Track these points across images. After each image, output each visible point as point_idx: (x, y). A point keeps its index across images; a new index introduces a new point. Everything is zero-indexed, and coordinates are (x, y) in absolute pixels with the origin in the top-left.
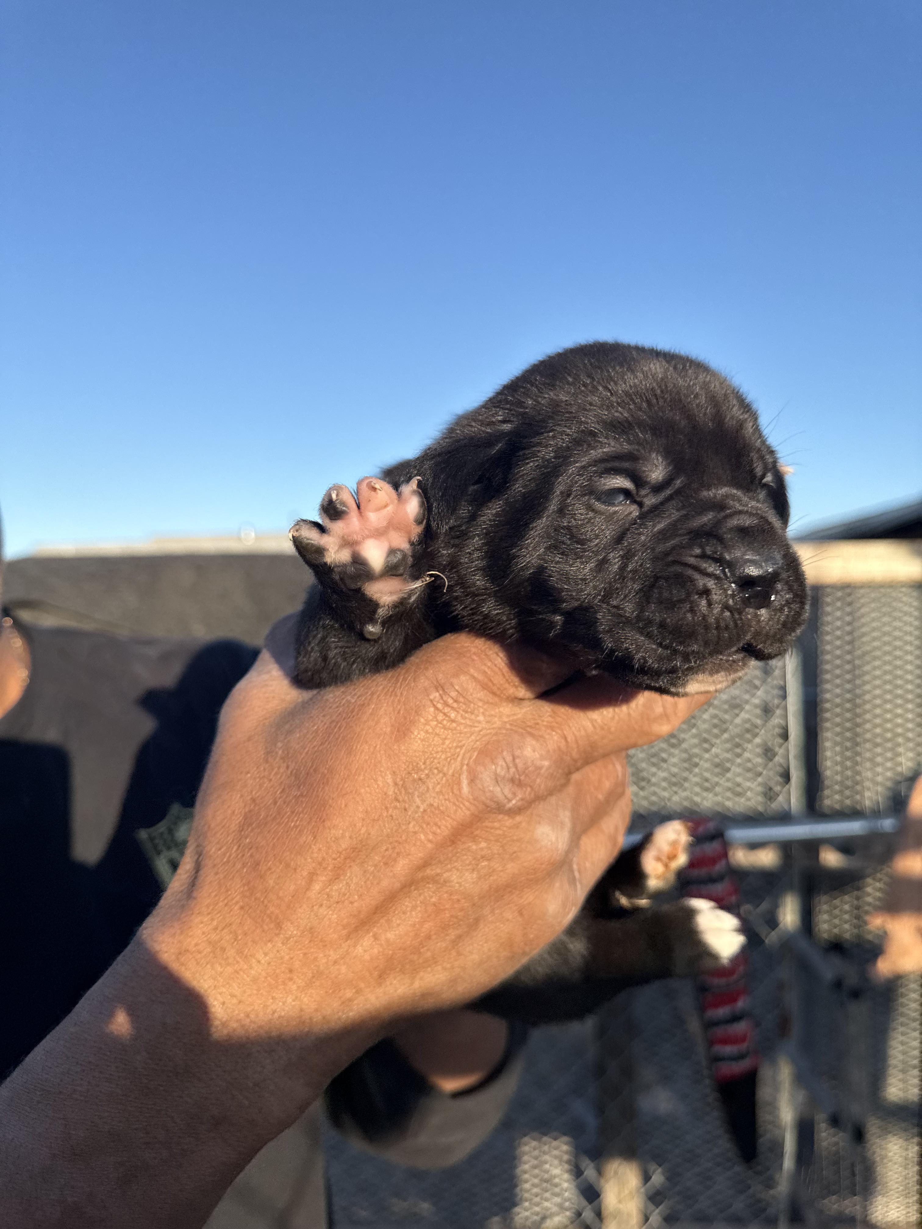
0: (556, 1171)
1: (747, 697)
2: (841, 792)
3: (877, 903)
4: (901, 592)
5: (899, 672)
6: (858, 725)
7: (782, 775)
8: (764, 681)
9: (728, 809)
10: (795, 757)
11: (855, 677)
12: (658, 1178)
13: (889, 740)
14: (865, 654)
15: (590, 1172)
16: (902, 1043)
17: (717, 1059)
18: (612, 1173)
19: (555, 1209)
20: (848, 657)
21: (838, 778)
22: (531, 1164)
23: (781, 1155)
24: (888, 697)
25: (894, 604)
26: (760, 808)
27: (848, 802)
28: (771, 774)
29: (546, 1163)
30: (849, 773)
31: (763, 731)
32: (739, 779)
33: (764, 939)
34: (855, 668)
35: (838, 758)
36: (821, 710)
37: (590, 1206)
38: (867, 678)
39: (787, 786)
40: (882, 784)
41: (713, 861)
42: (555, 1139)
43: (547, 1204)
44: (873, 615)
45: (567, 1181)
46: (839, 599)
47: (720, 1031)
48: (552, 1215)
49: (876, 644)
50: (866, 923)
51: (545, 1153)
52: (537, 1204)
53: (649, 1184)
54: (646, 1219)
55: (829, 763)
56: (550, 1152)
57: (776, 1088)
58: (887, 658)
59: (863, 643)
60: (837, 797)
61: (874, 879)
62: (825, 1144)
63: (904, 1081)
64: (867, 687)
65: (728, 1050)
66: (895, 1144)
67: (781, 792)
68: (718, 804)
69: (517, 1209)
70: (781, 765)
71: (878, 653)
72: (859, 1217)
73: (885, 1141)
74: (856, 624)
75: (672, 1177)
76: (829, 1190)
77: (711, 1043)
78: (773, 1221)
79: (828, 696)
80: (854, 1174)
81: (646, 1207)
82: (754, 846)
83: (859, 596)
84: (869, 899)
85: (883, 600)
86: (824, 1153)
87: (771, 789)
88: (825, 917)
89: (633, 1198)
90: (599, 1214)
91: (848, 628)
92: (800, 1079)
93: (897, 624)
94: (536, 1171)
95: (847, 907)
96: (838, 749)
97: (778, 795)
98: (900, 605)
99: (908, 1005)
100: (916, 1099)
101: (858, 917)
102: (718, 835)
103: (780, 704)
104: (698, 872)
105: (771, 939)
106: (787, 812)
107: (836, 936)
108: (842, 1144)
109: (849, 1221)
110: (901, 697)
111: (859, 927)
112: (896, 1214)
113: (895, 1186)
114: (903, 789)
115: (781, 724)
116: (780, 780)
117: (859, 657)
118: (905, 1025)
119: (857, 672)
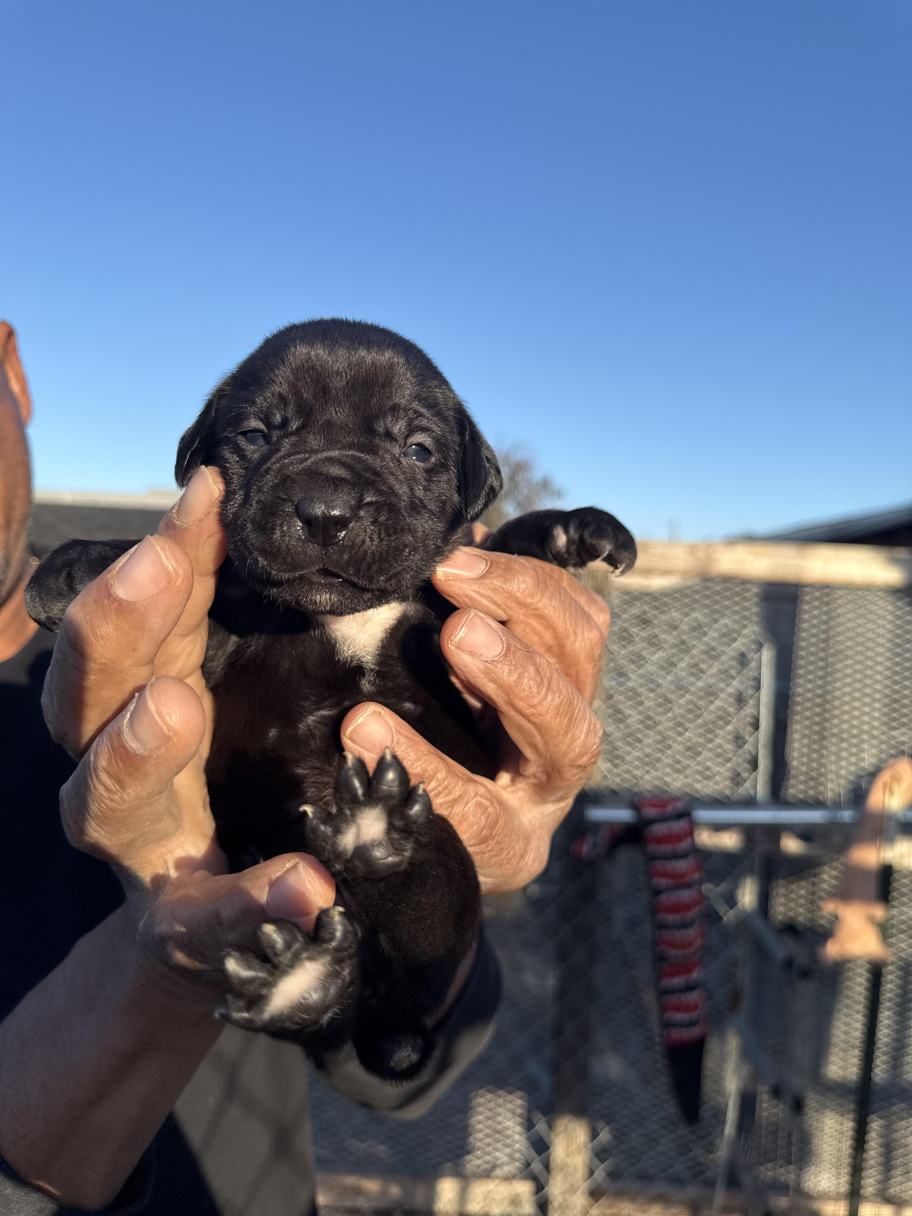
0: (509, 1124)
1: (722, 685)
2: (804, 783)
3: (832, 890)
4: (876, 595)
5: (869, 672)
6: (826, 720)
7: (749, 762)
8: (739, 672)
9: (697, 791)
10: (763, 746)
11: (827, 674)
12: (605, 1136)
13: (854, 736)
14: (837, 652)
15: (541, 1126)
16: (846, 1024)
17: (667, 1025)
18: (562, 1129)
19: (504, 1159)
20: (822, 655)
21: (804, 769)
22: (486, 1115)
23: (723, 1122)
24: (857, 695)
25: (870, 607)
26: (728, 792)
27: (811, 792)
28: (740, 761)
29: (500, 1115)
30: (814, 765)
31: (735, 719)
32: (708, 764)
33: (722, 916)
34: (827, 665)
35: (805, 750)
36: (793, 704)
37: (539, 1158)
38: (839, 675)
39: (754, 774)
40: (844, 778)
41: (678, 838)
42: (510, 1093)
43: (497, 1154)
44: (849, 616)
45: (520, 1134)
46: (816, 598)
47: (673, 999)
48: (502, 1165)
49: (849, 643)
50: (820, 908)
51: (499, 1106)
52: (489, 1154)
53: (595, 1141)
54: (591, 1173)
55: (795, 754)
56: (504, 1105)
57: (723, 1059)
58: (859, 658)
59: (838, 642)
60: (801, 787)
61: (830, 867)
62: (765, 1114)
63: (844, 1060)
64: (838, 684)
65: (680, 1017)
66: (832, 1119)
67: (748, 778)
68: (689, 785)
69: (469, 1157)
70: (749, 752)
71: (850, 652)
72: (791, 1185)
73: (822, 1116)
74: (833, 623)
75: (619, 1136)
76: (767, 1157)
77: (664, 1009)
78: (710, 1184)
79: (800, 690)
80: (790, 1144)
81: (591, 1162)
82: (719, 827)
83: (837, 596)
84: (825, 886)
85: (860, 602)
86: (764, 1123)
87: (739, 774)
88: (782, 900)
89: (580, 1152)
90: (547, 1166)
91: (824, 627)
92: (746, 1053)
93: (871, 626)
94: (490, 1122)
95: (803, 892)
96: (805, 741)
97: (746, 781)
98: (875, 608)
99: (853, 988)
100: (854, 1078)
101: (812, 902)
102: (685, 814)
103: (754, 694)
104: (664, 848)
105: (729, 916)
106: (752, 797)
107: (791, 918)
108: (781, 1115)
109: (783, 1188)
110: (868, 695)
111: (812, 912)
112: (827, 1184)
113: (828, 1157)
114: (864, 784)
115: (753, 714)
116: (749, 767)
117: (832, 655)
118: (849, 1007)
119: (829, 670)
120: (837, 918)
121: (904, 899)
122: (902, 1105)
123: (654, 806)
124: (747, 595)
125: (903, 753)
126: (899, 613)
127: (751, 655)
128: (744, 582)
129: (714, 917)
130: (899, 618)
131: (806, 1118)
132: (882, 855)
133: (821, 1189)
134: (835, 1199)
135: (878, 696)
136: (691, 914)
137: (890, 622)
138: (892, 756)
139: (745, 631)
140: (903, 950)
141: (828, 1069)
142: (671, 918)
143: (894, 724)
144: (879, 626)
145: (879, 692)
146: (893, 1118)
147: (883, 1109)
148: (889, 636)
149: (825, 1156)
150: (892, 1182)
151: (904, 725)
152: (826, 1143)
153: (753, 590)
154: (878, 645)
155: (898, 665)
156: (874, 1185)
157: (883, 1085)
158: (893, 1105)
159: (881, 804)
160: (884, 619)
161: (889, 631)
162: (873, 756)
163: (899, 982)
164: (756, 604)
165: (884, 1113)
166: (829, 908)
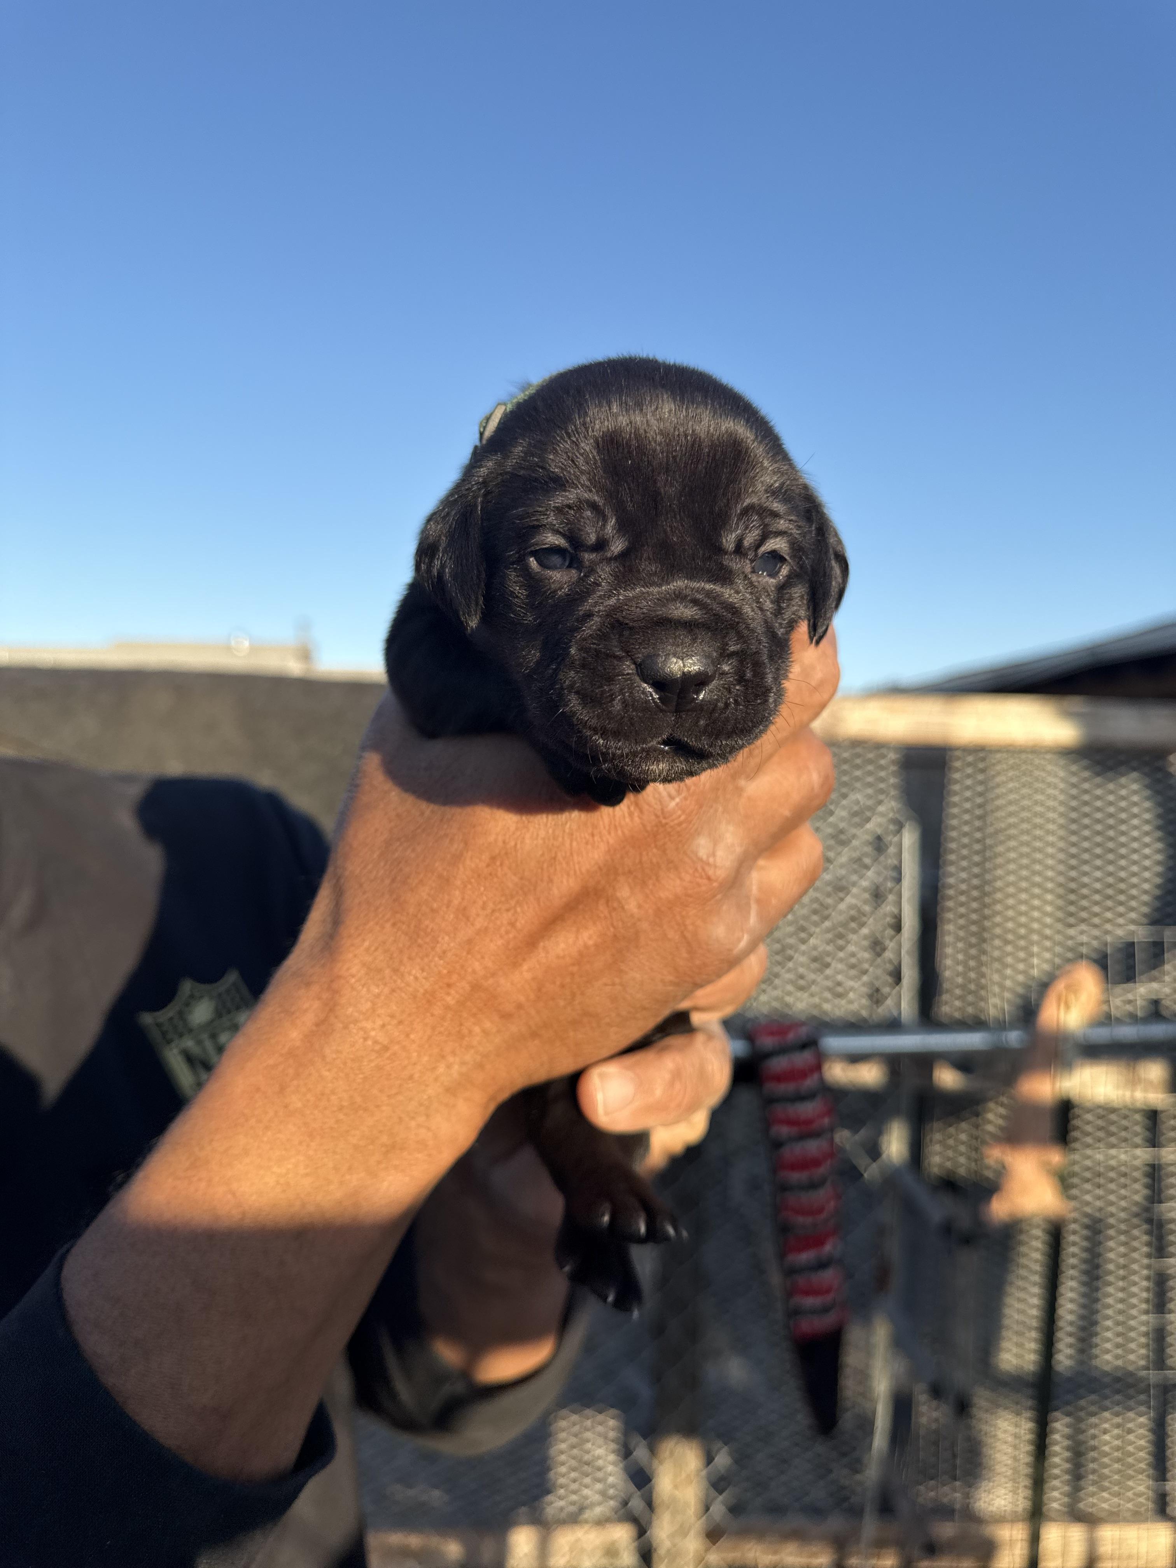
0: (600, 1452)
1: (854, 878)
2: (960, 998)
3: (999, 1133)
4: (1044, 758)
5: (1038, 856)
6: (985, 918)
7: (891, 974)
8: (875, 860)
9: (825, 1013)
10: (908, 952)
11: (985, 860)
12: (723, 1459)
13: (1022, 937)
14: (997, 832)
15: (641, 1453)
17: (795, 1313)
18: (667, 1453)
19: (597, 1498)
20: (978, 835)
21: (960, 980)
22: (569, 1442)
23: (871, 1433)
24: (1024, 884)
25: (1037, 773)
26: (864, 1013)
27: (970, 1010)
28: (878, 973)
29: (588, 1441)
30: (972, 975)
31: (871, 919)
32: (840, 977)
33: (863, 1172)
34: (985, 848)
35: (960, 957)
36: (943, 898)
37: (639, 1493)
38: (999, 860)
39: (897, 988)
40: (1010, 990)
41: (803, 1074)
42: (601, 1412)
43: (586, 1492)
44: (1011, 785)
45: (614, 1464)
46: (969, 764)
47: (802, 1280)
48: (592, 1505)
49: (1012, 820)
50: (984, 1156)
51: (587, 1429)
52: (574, 1492)
53: (710, 1466)
54: (707, 1509)
55: (948, 962)
56: (593, 1427)
57: (869, 1352)
58: (1025, 838)
59: (997, 819)
60: (957, 1003)
61: (997, 1103)
62: (924, 1420)
63: (1020, 1345)
64: (999, 872)
65: (810, 1302)
66: (1006, 1420)
67: (889, 994)
68: (816, 1006)
69: (550, 1498)
70: (890, 961)
71: (1013, 831)
72: (957, 1506)
73: (994, 1417)
74: (990, 795)
75: (741, 1459)
76: (928, 1474)
77: (790, 1293)
78: (856, 1512)
79: (951, 881)
80: (954, 1456)
81: (707, 1495)
82: (855, 1058)
83: (993, 761)
84: (990, 1128)
85: (1024, 767)
86: (922, 1432)
87: (878, 990)
88: (937, 1148)
89: (692, 1482)
90: (650, 1504)
91: (979, 800)
92: (899, 1343)
93: (1039, 797)
94: (575, 1451)
95: (963, 1137)
96: (960, 945)
97: (887, 998)
98: (1043, 774)
99: (1028, 1255)
100: (1032, 1367)
101: (975, 1149)
102: (810, 1044)
103: (894, 888)
104: (784, 1088)
105: (871, 1172)
106: (896, 1019)
107: (949, 1171)
108: (943, 1420)
109: (946, 1512)
110: (1039, 885)
111: (976, 1161)
112: (1003, 1502)
113: (1004, 1469)
114: (1033, 996)
115: (893, 913)
116: (890, 980)
117: (991, 836)
118: (1024, 1278)
119: (988, 854)
120: (1004, 1167)
121: (1089, 1140)
122: (1093, 1397)
123: (772, 1034)
124: (883, 762)
125: (1081, 956)
126: (1074, 780)
127: (889, 838)
128: (878, 746)
129: (852, 1173)
130: (1074, 786)
131: (974, 1422)
132: (1058, 1085)
133: (994, 1509)
134: (1013, 1521)
135: (1050, 885)
136: (822, 1170)
137: (1062, 791)
138: (1069, 961)
139: (881, 809)
140: (1088, 1204)
141: (1000, 1357)
142: (796, 1177)
143: (1072, 920)
144: (1049, 797)
145: (1051, 880)
146: (1082, 1414)
147: (1068, 1403)
148: (1062, 809)
149: (999, 1468)
150: (1082, 1494)
151: (1083, 920)
152: (999, 1451)
153: (889, 756)
154: (1048, 821)
155: (1074, 845)
156: (1059, 1499)
157: (1068, 1374)
158: (1081, 1398)
159: (1055, 1023)
160: (1055, 787)
161: (1062, 803)
162: (1047, 961)
163: (1085, 1244)
164: (894, 774)
165: (1069, 1408)
166: (995, 1154)
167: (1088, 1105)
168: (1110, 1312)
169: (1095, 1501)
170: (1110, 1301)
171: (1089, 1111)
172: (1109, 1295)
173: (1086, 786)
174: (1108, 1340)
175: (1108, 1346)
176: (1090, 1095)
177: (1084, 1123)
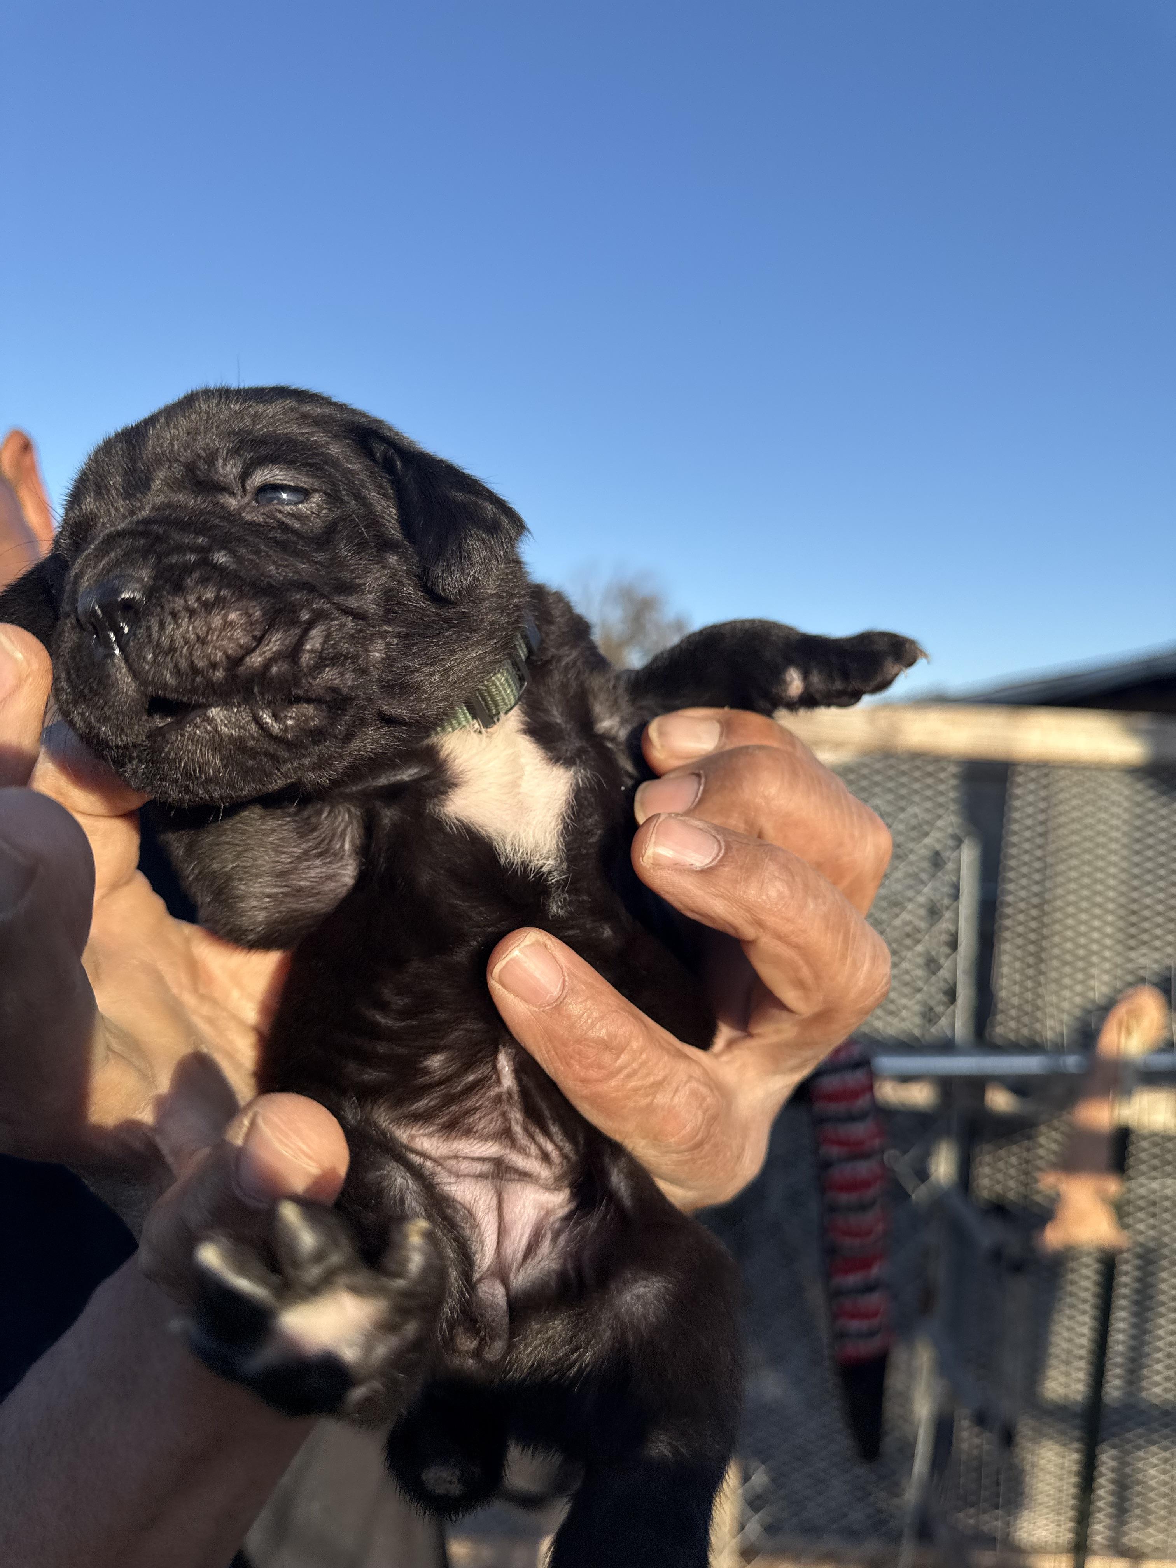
1: (910, 893)
2: (1017, 1019)
3: (1054, 1159)
4: (1109, 776)
6: (1045, 938)
7: (946, 993)
8: (933, 876)
9: (877, 1031)
10: (964, 972)
11: (1046, 878)
12: (758, 1478)
13: (1081, 958)
14: (1059, 850)
16: (1069, 1329)
17: (841, 1336)
20: (1039, 853)
21: (1016, 1001)
23: (912, 1457)
24: (1084, 905)
25: (1101, 791)
26: (917, 1032)
27: (1025, 1031)
28: (933, 991)
30: (1029, 995)
31: (927, 937)
32: (893, 995)
33: (910, 1192)
34: (1046, 867)
35: (1017, 977)
36: (1000, 915)
38: (1060, 879)
39: (952, 1007)
40: (1068, 1012)
41: (855, 1094)
44: (1074, 802)
46: (1033, 780)
47: (848, 1303)
49: (1075, 838)
50: (1036, 1181)
53: (747, 1484)
54: (742, 1527)
55: (1004, 982)
57: (911, 1375)
58: (1087, 857)
59: (1058, 836)
60: (1013, 1024)
61: (1050, 1127)
62: (965, 1446)
63: (1067, 1374)
64: (1060, 891)
65: (855, 1325)
66: (1050, 1450)
67: (943, 1014)
70: (945, 981)
71: (1076, 850)
72: (999, 1535)
73: (1037, 1446)
74: (1052, 812)
75: (778, 1479)
76: (969, 1501)
77: (835, 1316)
78: (895, 1538)
79: (1010, 899)
80: (997, 1483)
81: (743, 1513)
82: (906, 1079)
83: (1057, 777)
84: (1042, 1152)
85: (1088, 785)
86: (964, 1457)
87: (931, 1009)
88: (987, 1170)
91: (1041, 817)
92: (941, 1366)
93: (1103, 816)
95: (1014, 1160)
96: (1017, 965)
97: (940, 1017)
98: (1107, 792)
99: (1078, 1283)
100: (1079, 1398)
101: (1027, 1173)
102: (863, 1063)
103: (950, 905)
104: (834, 1108)
105: (919, 1194)
106: (950, 1040)
107: (998, 1195)
108: (986, 1447)
109: (988, 1541)
110: (1099, 905)
111: (1026, 1185)
112: (1044, 1533)
113: (1046, 1499)
114: (1093, 1021)
115: (950, 931)
116: (944, 999)
117: (1053, 853)
118: (1072, 1306)
119: (1048, 872)
120: (1058, 1195)
121: (1144, 1168)
122: (1140, 1430)
124: (942, 775)
125: (1143, 980)
126: (1139, 798)
127: (946, 854)
128: (938, 759)
129: (899, 1194)
130: (1138, 804)
131: (1017, 1450)
132: (1116, 1112)
133: (1035, 1540)
134: (1056, 1553)
135: (1111, 906)
136: (872, 1192)
137: (1126, 810)
138: (1130, 985)
139: (940, 823)
140: (1141, 1233)
141: (1046, 1386)
142: (844, 1198)
143: (1132, 943)
144: (1113, 815)
145: (1112, 900)
146: (1128, 1447)
147: (1114, 1435)
148: (1125, 828)
149: (1041, 1498)
150: (1126, 1528)
151: (1144, 943)
152: (1042, 1481)
153: (949, 769)
154: (1111, 840)
155: (1137, 865)
156: (1103, 1533)
157: (1116, 1405)
158: (1129, 1430)
159: (1115, 1048)
160: (1119, 806)
161: (1125, 822)
162: (1106, 984)
163: (1137, 1273)
164: (954, 788)
165: (1116, 1441)
166: (1048, 1181)
167: (1145, 1132)
168: (1160, 1344)
169: (1141, 1537)
170: (1161, 1332)
171: (1145, 1138)
172: (1161, 1327)
173: (1151, 805)
174: (1158, 1373)
175: (1158, 1378)
176: (1147, 1121)
177: (1141, 1151)
